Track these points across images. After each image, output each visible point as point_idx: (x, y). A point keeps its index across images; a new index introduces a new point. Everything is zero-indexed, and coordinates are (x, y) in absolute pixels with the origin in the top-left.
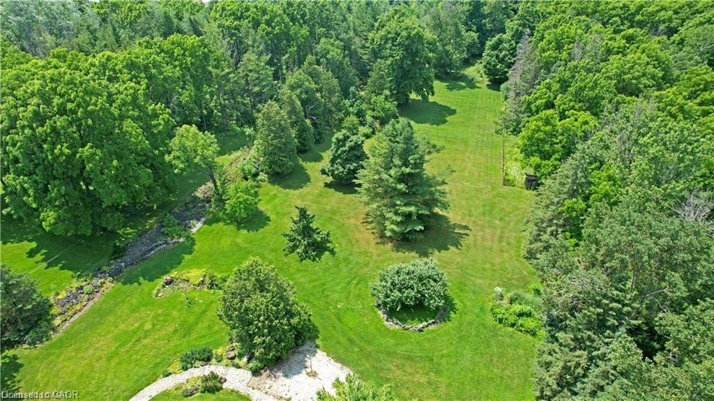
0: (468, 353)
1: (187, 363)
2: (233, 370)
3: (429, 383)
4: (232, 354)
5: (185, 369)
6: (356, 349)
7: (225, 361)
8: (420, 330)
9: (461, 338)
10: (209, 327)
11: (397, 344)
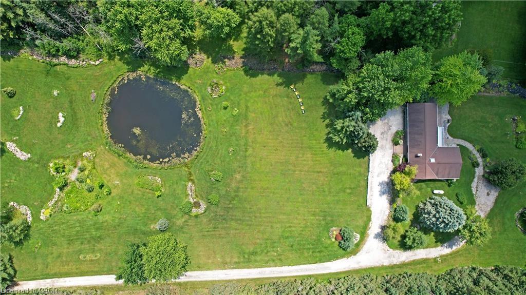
0: (511, 243)
1: (480, 151)
2: (482, 168)
3: (495, 232)
4: (488, 165)
5: (478, 151)
6: (502, 205)
7: (485, 163)
8: (517, 226)
9: (517, 240)
10: (497, 149)
11: (508, 219)
